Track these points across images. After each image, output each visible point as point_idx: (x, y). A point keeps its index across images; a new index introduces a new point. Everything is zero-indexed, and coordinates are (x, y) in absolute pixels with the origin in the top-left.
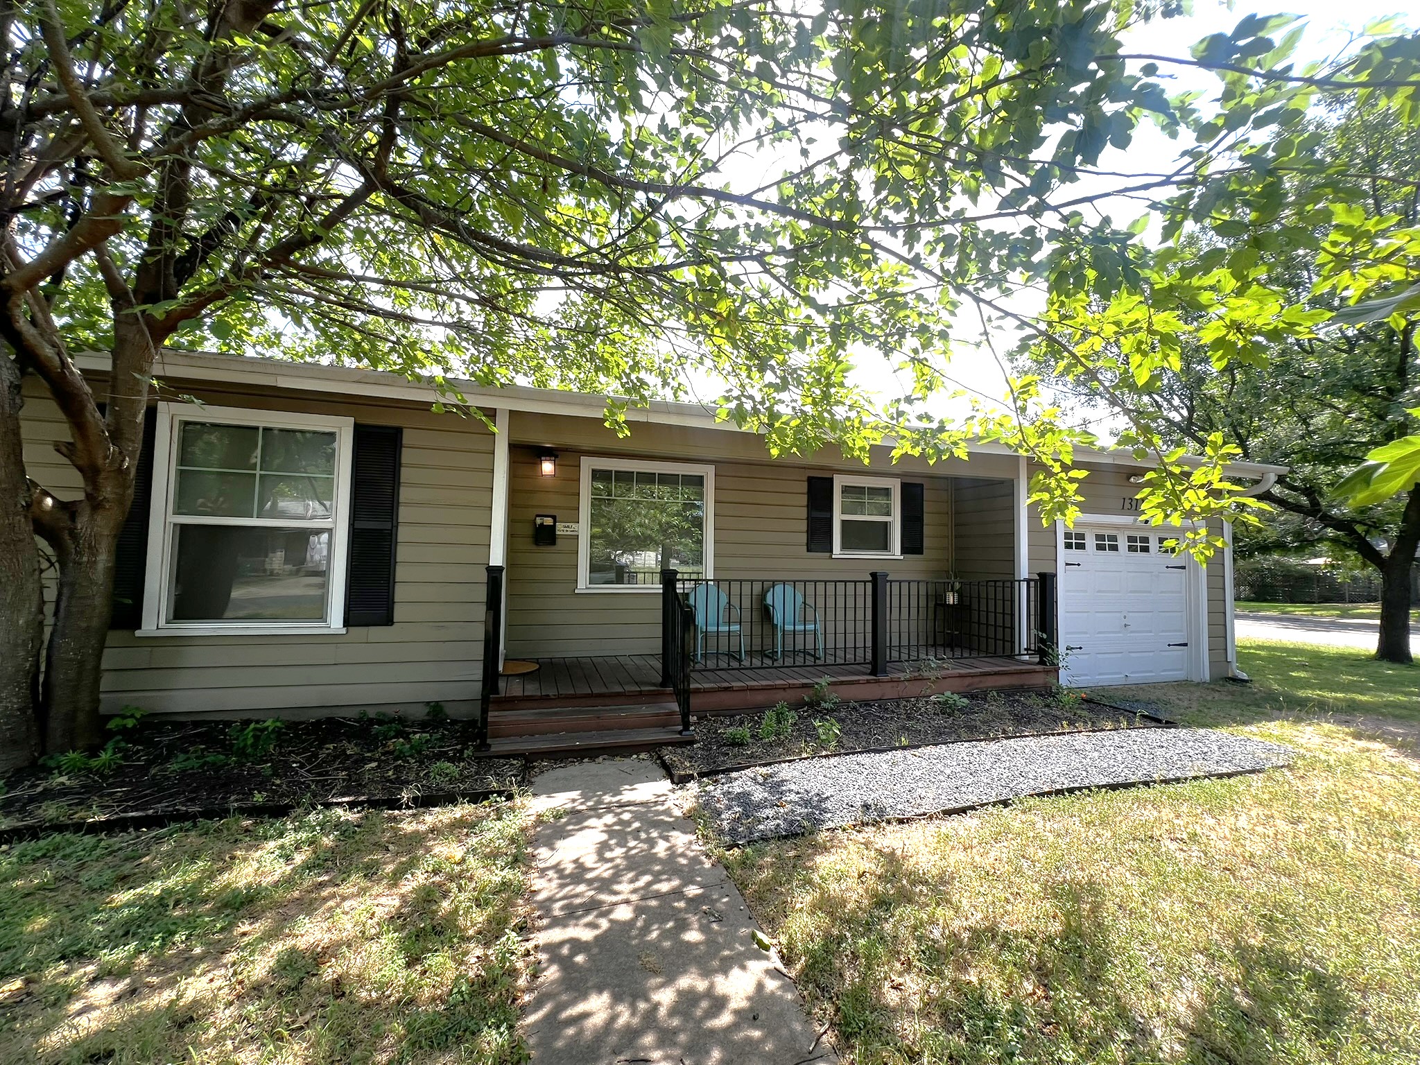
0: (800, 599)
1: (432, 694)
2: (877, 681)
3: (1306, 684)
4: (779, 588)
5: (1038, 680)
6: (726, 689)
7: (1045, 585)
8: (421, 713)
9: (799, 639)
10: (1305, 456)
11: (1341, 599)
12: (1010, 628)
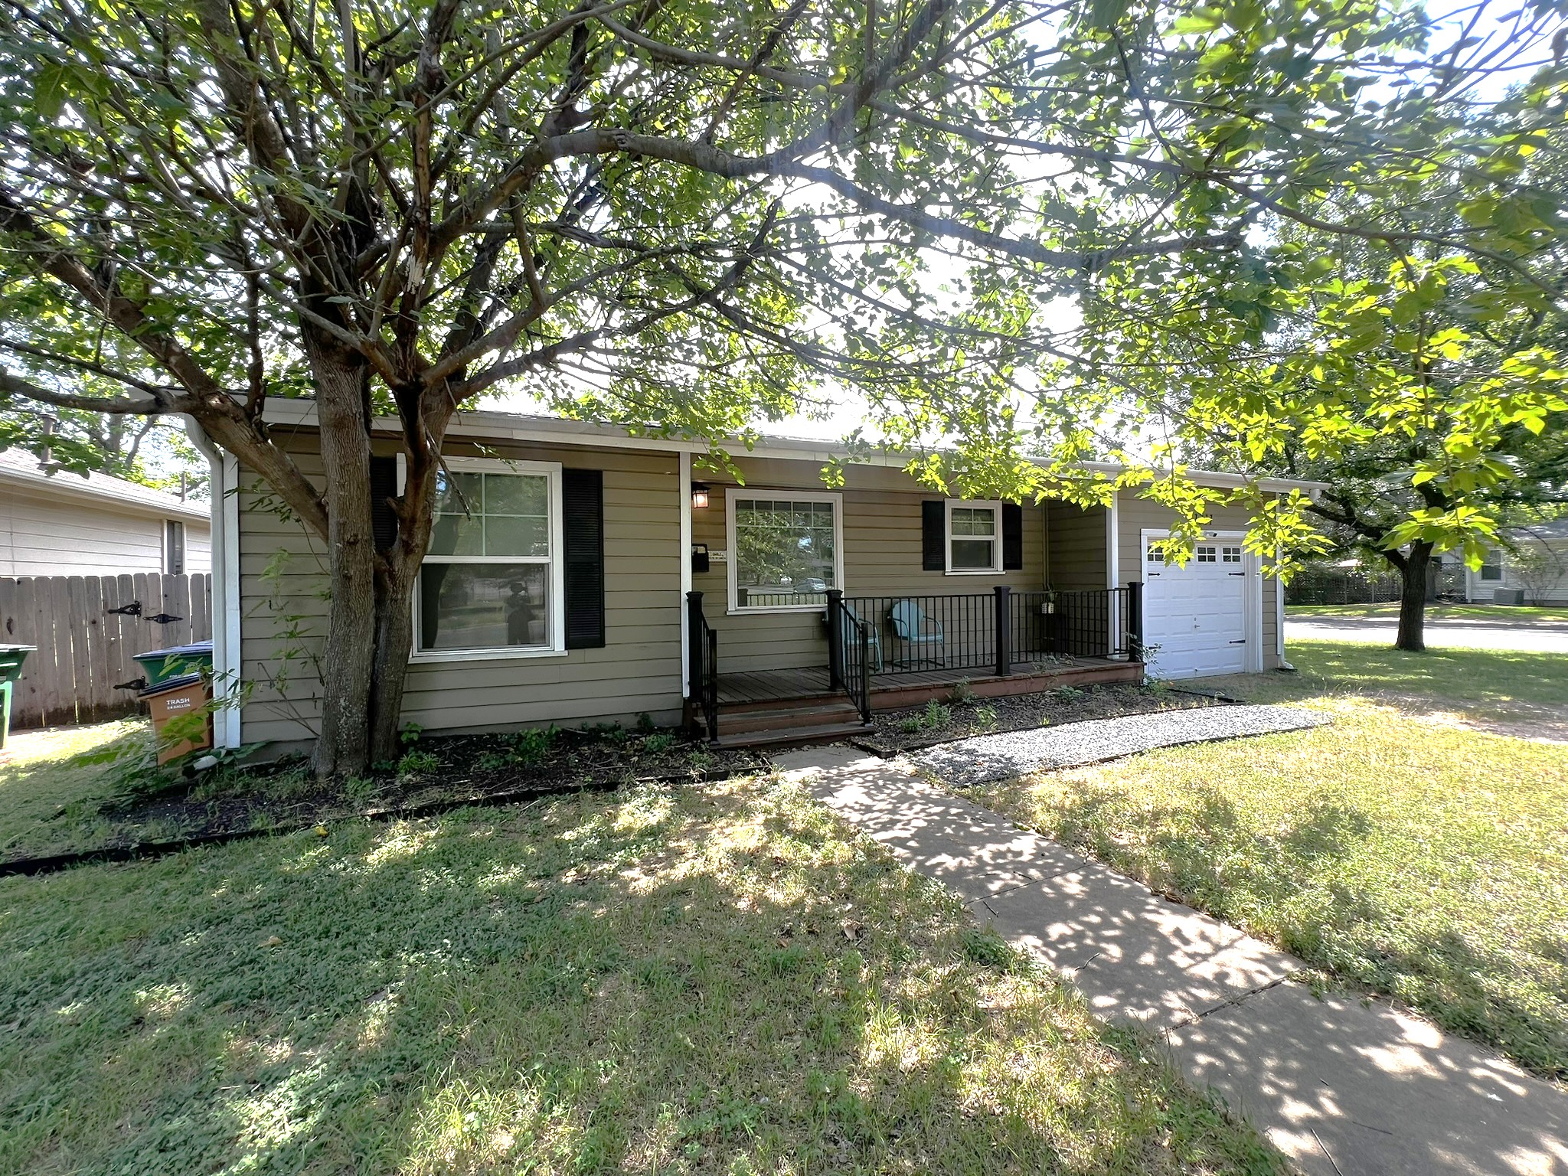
0: (922, 614)
1: (641, 705)
2: (1004, 680)
3: (1340, 671)
4: (905, 603)
5: (1130, 674)
6: (884, 691)
7: (1134, 591)
8: (632, 722)
9: (923, 649)
10: (1344, 471)
11: (1368, 600)
12: (1105, 632)
